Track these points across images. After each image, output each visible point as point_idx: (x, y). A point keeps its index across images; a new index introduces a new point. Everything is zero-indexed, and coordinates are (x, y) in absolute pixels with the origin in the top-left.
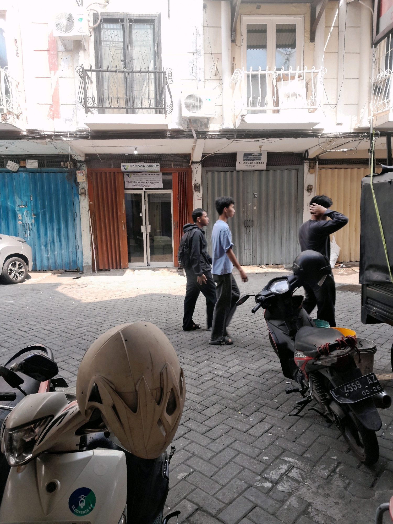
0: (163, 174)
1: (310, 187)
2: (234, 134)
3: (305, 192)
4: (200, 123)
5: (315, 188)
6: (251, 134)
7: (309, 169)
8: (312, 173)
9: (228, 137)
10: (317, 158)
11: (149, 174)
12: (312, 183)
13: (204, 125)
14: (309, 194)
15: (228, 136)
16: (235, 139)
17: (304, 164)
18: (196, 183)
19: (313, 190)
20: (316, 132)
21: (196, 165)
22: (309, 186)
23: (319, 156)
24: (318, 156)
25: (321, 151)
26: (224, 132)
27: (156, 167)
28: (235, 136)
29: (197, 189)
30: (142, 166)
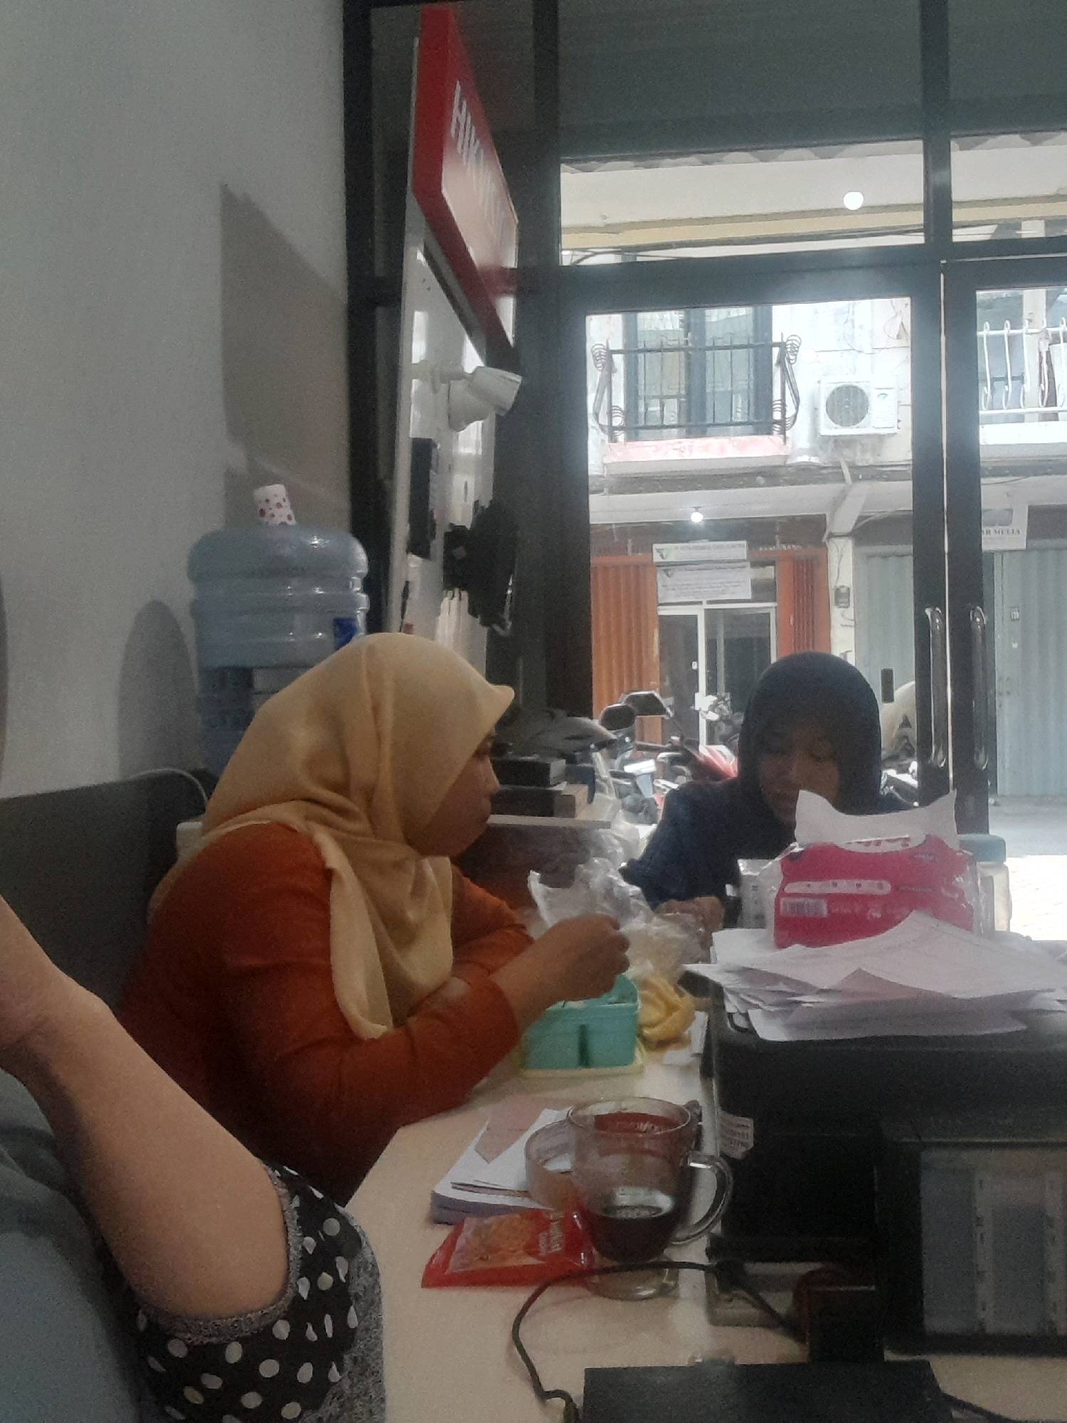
0: (753, 565)
4: (859, 447)
11: (717, 566)
13: (870, 451)
18: (838, 586)
21: (841, 542)
27: (739, 549)
29: (841, 600)
30: (703, 548)
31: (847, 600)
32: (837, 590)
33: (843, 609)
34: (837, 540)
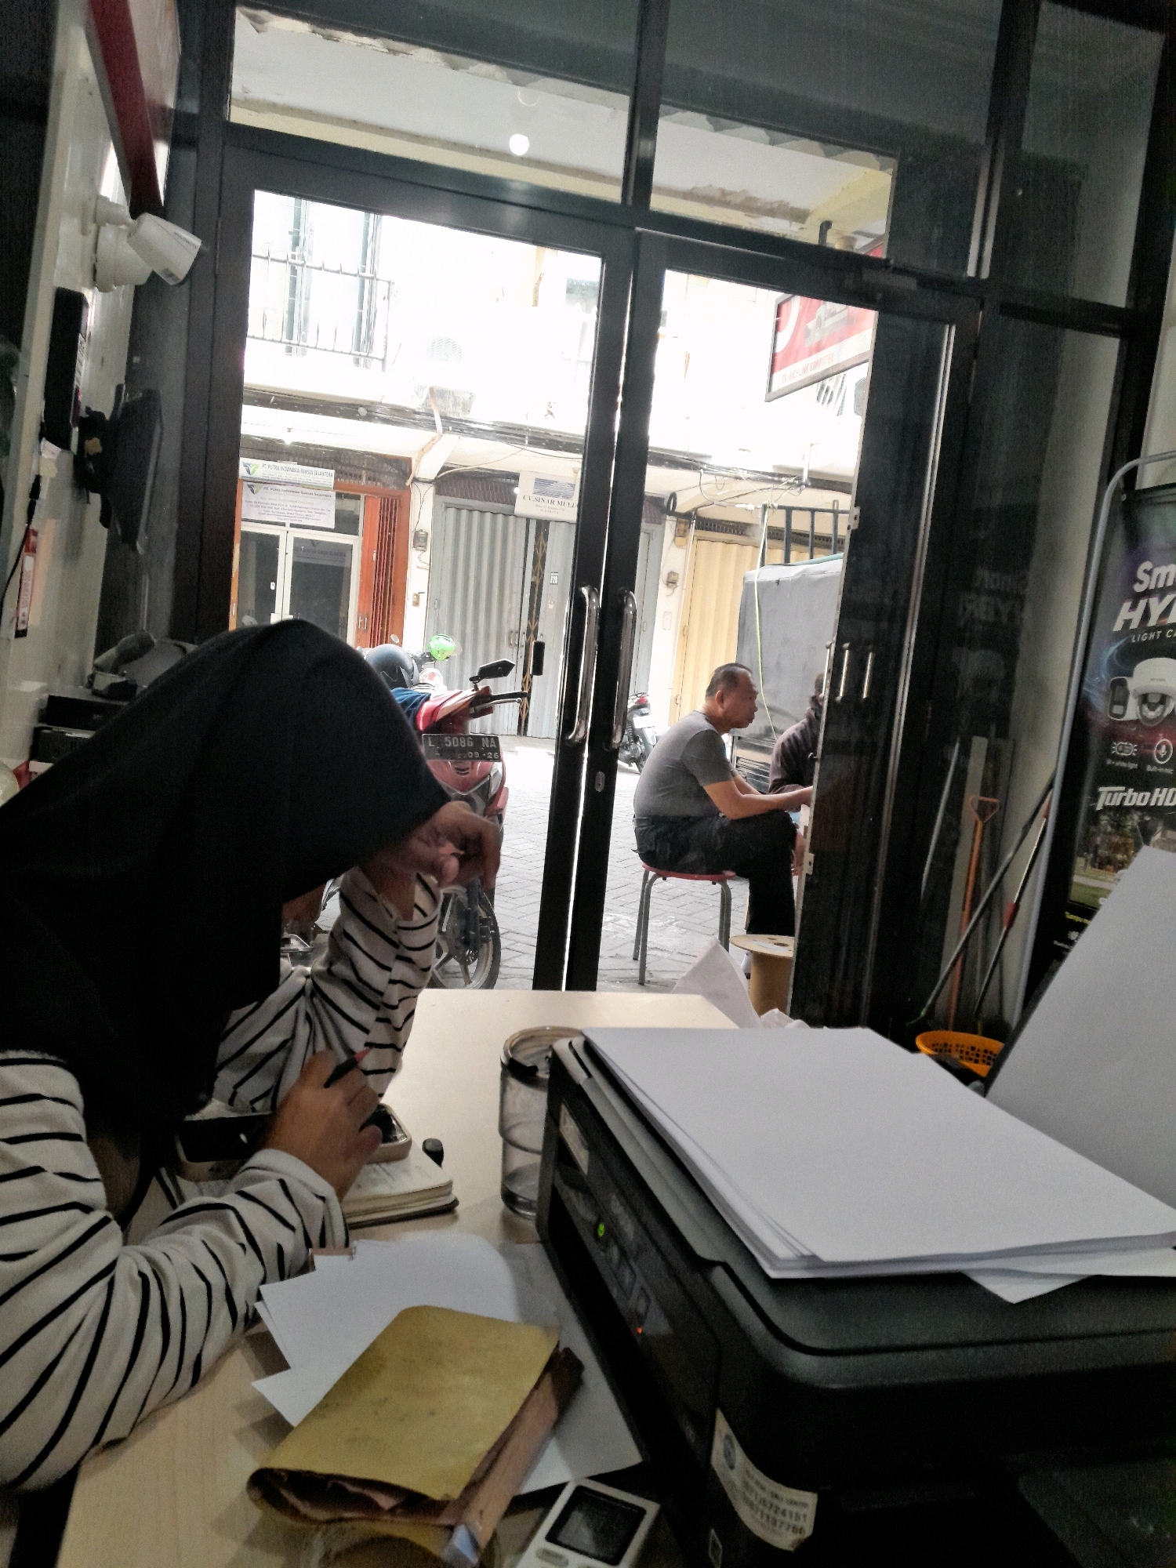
0: (339, 496)
1: (673, 578)
2: (524, 436)
3: (662, 587)
4: (452, 399)
5: (683, 580)
6: (561, 442)
7: (675, 536)
8: (680, 547)
9: (511, 441)
10: (693, 513)
11: (304, 490)
12: (678, 567)
13: (461, 405)
14: (670, 591)
15: (511, 439)
16: (525, 447)
17: (665, 522)
18: (417, 529)
19: (679, 583)
20: (696, 459)
21: (424, 488)
22: (671, 573)
23: (699, 509)
24: (696, 510)
25: (702, 501)
26: (502, 427)
27: (326, 477)
28: (527, 442)
29: (419, 544)
30: (293, 470)
31: (423, 544)
32: (416, 534)
33: (420, 553)
34: (420, 485)
